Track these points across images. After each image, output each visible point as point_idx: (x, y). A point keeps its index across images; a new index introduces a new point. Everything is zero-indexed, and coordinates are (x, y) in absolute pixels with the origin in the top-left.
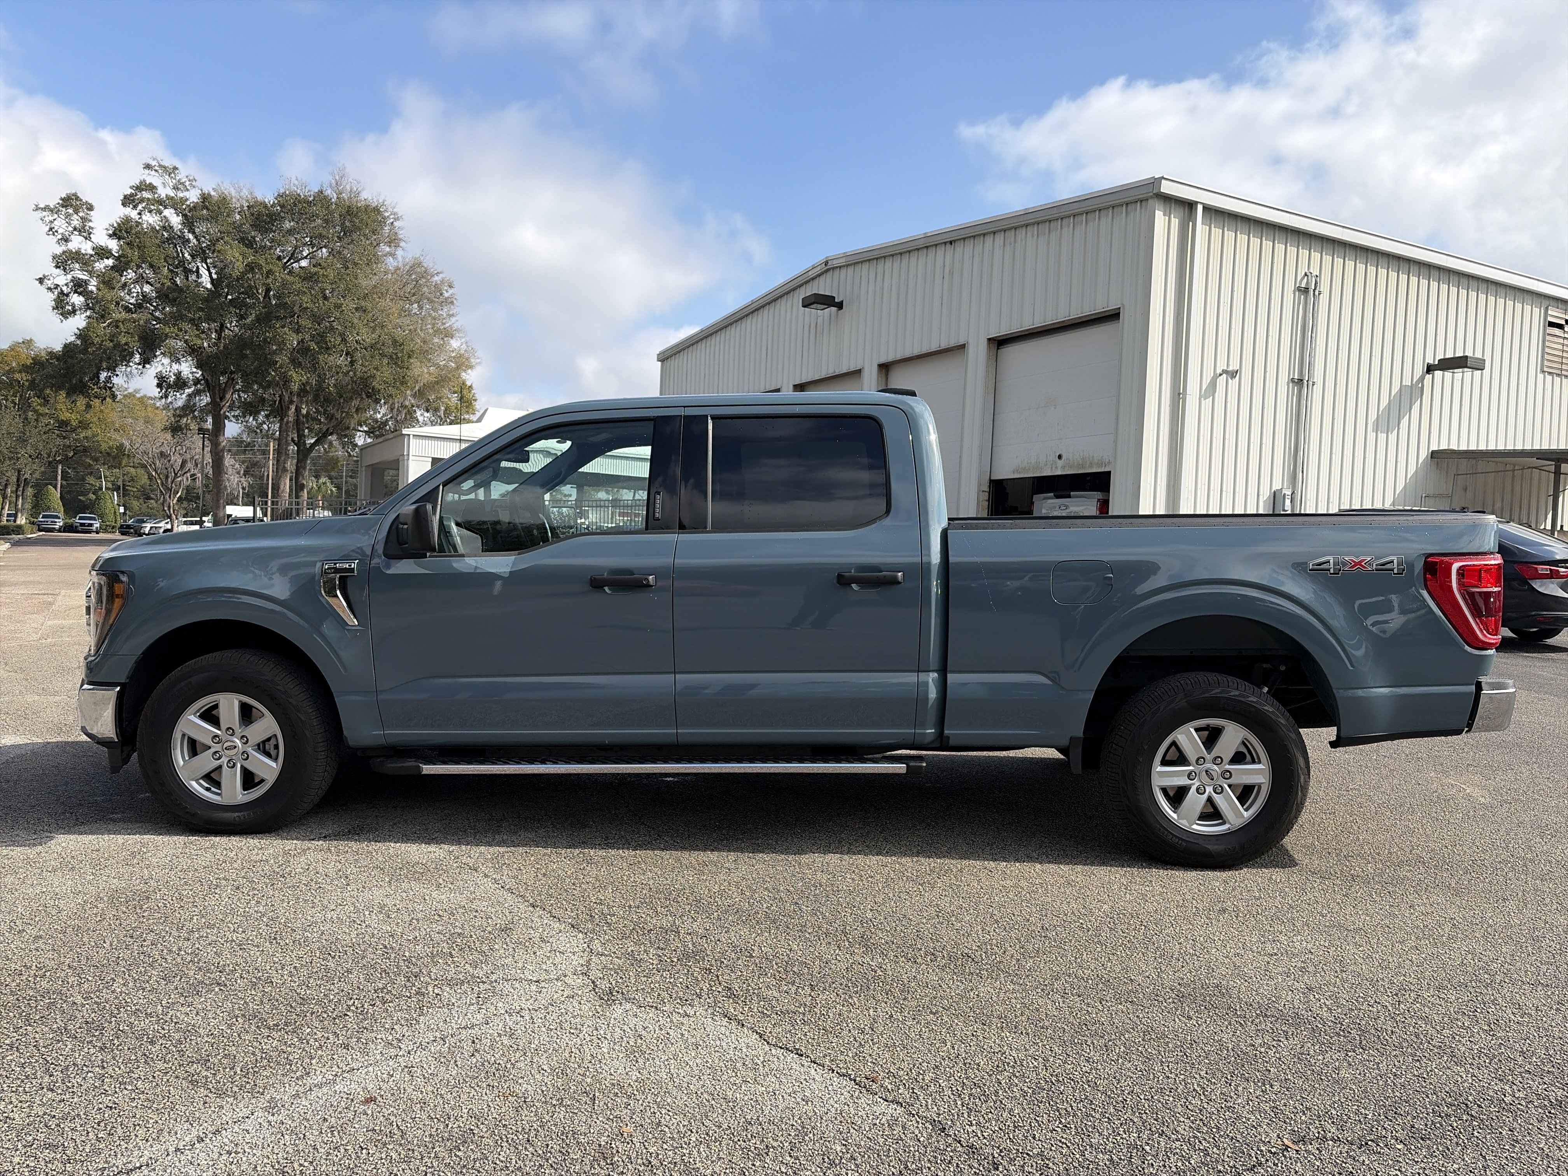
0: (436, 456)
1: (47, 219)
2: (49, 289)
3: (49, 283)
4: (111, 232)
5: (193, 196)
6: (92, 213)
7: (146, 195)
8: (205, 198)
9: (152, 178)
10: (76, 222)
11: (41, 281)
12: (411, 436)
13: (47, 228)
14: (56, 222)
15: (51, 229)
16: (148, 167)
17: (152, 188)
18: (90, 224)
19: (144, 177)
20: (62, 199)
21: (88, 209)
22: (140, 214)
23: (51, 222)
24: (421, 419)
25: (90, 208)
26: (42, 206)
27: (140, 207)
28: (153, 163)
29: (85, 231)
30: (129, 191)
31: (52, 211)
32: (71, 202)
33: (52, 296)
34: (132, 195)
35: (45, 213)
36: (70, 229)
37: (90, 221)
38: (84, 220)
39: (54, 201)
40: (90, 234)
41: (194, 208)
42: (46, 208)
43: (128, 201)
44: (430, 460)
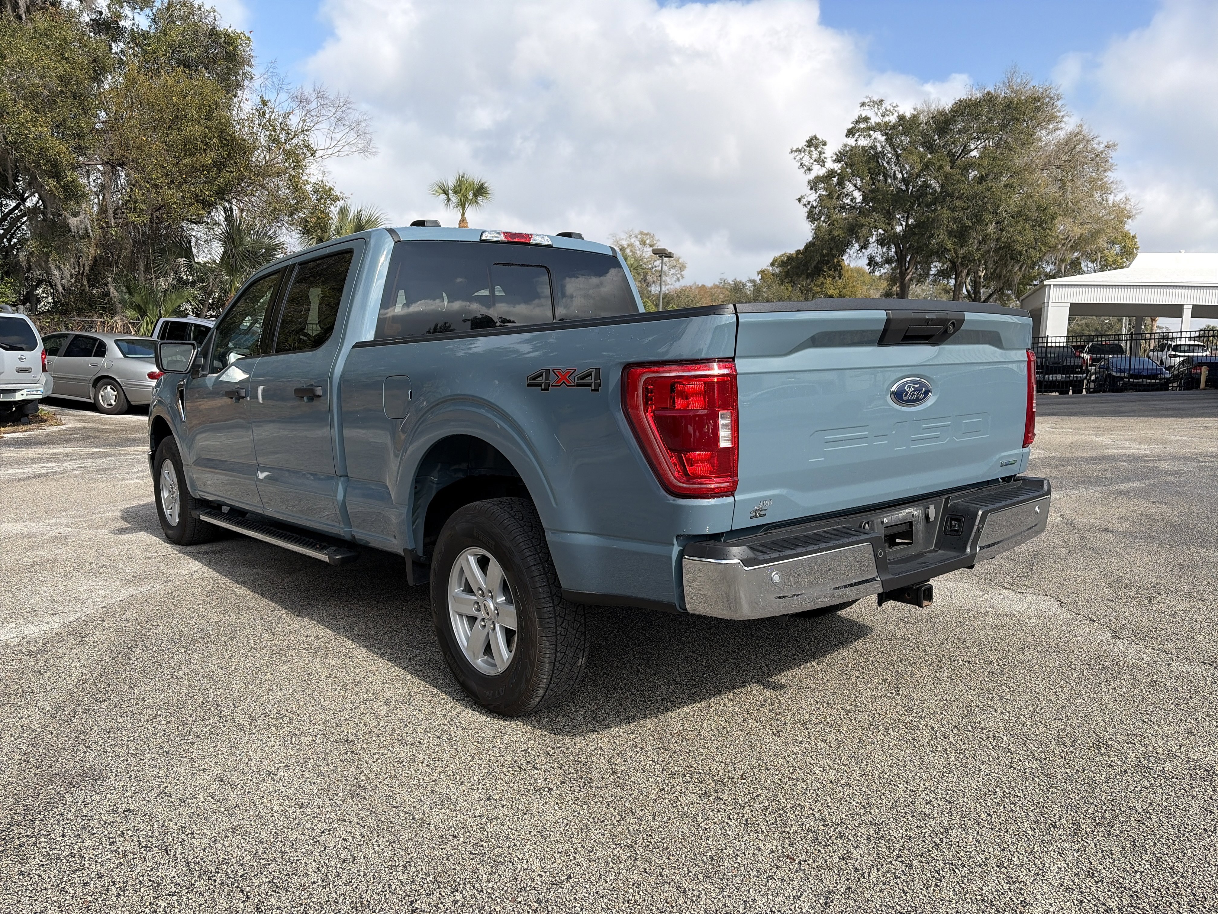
0: (1074, 302)
1: (798, 158)
2: (805, 205)
3: (804, 201)
4: (834, 158)
5: (893, 119)
6: (825, 147)
7: (862, 125)
8: (901, 118)
9: (866, 112)
10: (815, 155)
11: (799, 200)
12: (1052, 286)
13: (799, 164)
14: (804, 159)
15: (801, 164)
16: (863, 104)
17: (866, 119)
18: (824, 155)
19: (861, 112)
20: (807, 142)
21: (823, 145)
22: (856, 140)
23: (801, 159)
24: (1085, 269)
25: (825, 144)
26: (794, 149)
27: (856, 135)
28: (867, 101)
29: (821, 162)
30: (851, 126)
31: (800, 151)
32: (813, 142)
33: (806, 210)
34: (853, 128)
35: (796, 154)
36: (812, 161)
37: (824, 153)
38: (820, 153)
39: (802, 144)
40: (824, 162)
41: (894, 127)
42: (798, 151)
43: (850, 133)
44: (1069, 305)
